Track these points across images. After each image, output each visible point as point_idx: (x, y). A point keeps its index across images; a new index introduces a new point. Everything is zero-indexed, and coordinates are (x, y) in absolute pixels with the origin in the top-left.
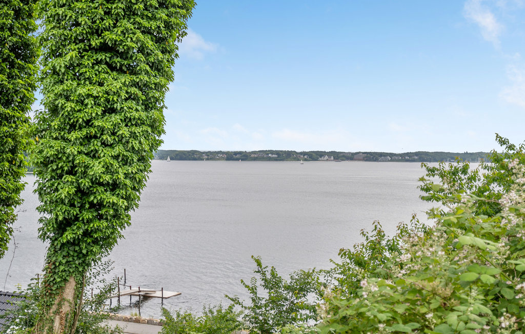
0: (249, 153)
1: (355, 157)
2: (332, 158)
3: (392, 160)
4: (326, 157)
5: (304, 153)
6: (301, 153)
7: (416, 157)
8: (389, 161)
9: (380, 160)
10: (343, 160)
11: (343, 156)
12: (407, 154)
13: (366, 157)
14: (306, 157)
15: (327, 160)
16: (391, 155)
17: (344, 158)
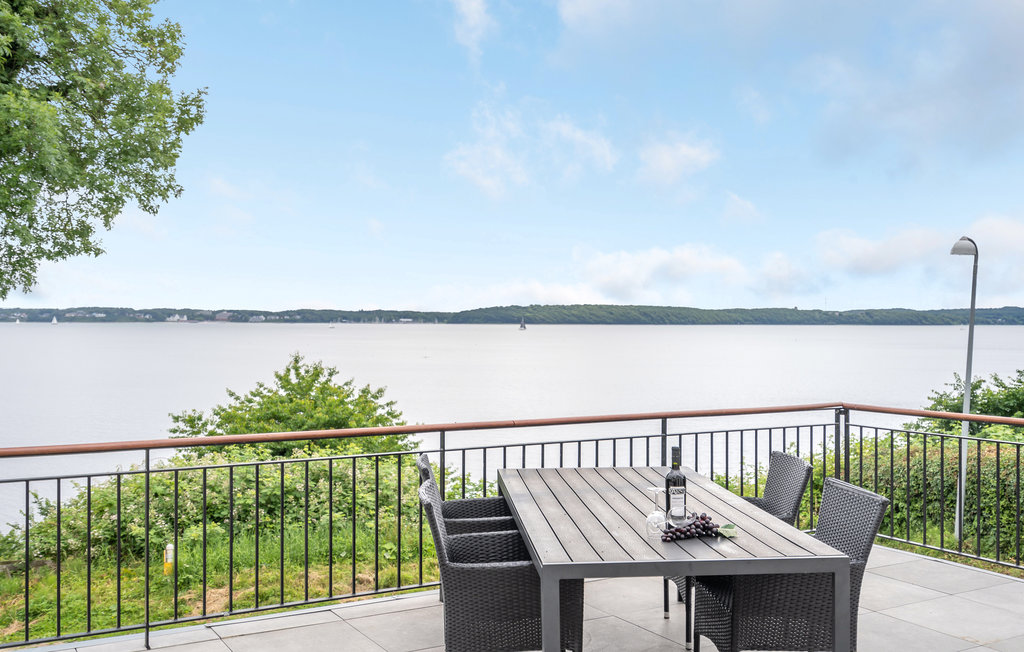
0: (63, 311)
1: (217, 316)
2: (185, 318)
3: (266, 321)
4: (177, 317)
5: (145, 312)
6: (140, 312)
7: (298, 317)
8: (263, 322)
9: (251, 319)
10: (200, 321)
11: (201, 315)
12: (287, 313)
13: (233, 316)
14: (147, 317)
15: (178, 320)
16: (266, 314)
17: (201, 318)
